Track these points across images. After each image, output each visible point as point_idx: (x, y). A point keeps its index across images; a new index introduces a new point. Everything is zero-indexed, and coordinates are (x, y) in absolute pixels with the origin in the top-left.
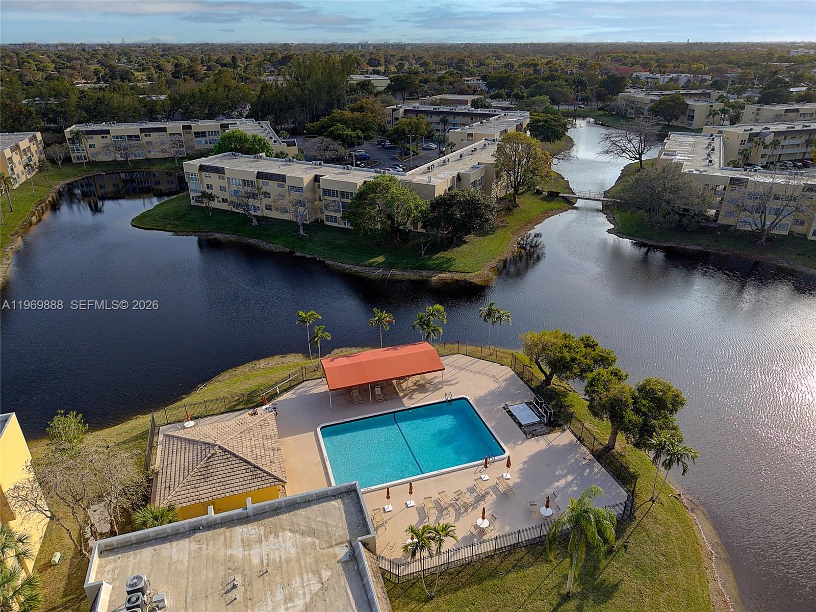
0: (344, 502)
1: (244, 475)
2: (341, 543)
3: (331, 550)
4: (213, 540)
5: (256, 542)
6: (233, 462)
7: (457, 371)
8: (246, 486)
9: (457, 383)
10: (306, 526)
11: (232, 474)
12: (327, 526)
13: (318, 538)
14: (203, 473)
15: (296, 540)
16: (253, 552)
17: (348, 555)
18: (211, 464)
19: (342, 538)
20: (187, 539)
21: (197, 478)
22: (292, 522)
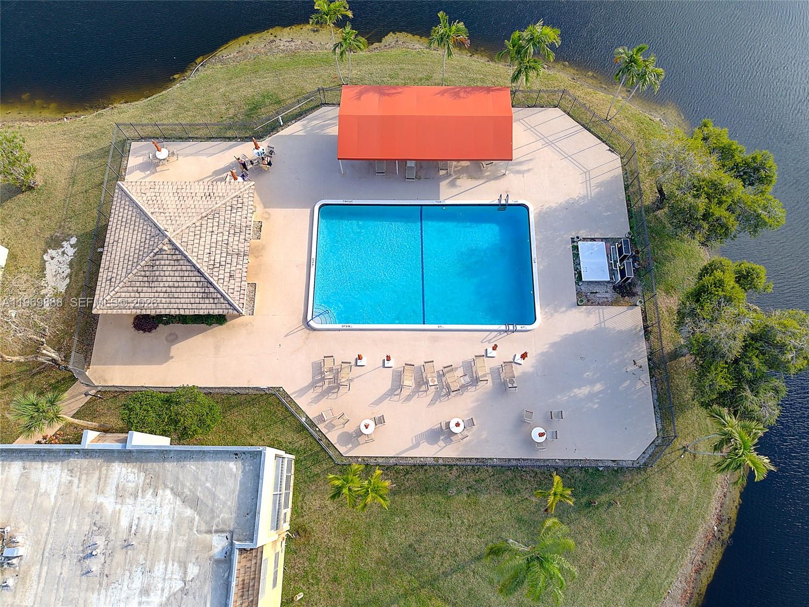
0: (245, 467)
1: (193, 290)
2: (223, 531)
3: (208, 536)
4: (87, 474)
5: (131, 494)
6: (184, 268)
7: (539, 144)
8: (194, 306)
9: (529, 170)
10: (190, 490)
11: (181, 284)
12: (214, 501)
13: (199, 514)
14: (148, 273)
15: (174, 508)
16: (124, 508)
17: (224, 552)
18: (157, 263)
19: (226, 525)
20: (60, 463)
21: (141, 279)
22: (178, 478)
